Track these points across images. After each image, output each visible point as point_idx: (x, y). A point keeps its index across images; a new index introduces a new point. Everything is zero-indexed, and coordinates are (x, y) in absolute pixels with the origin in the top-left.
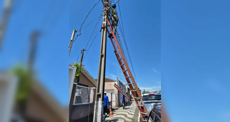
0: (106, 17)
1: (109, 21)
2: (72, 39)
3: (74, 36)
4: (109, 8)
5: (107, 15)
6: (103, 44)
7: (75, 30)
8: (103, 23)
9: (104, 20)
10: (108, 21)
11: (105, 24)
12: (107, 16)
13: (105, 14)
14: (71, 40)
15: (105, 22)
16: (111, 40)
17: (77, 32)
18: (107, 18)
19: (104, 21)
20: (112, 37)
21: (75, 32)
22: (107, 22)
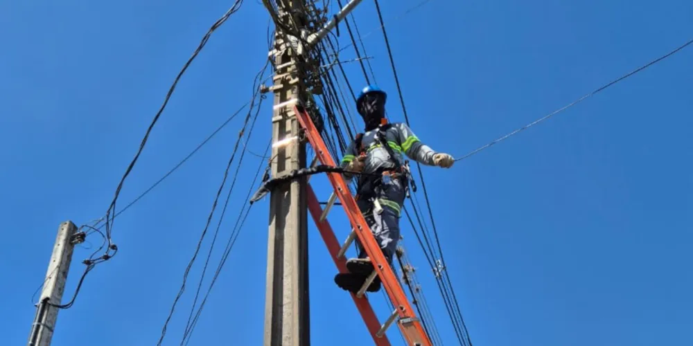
0: (292, 101)
1: (320, 128)
2: (47, 292)
3: (63, 271)
4: (311, 39)
5: (301, 87)
6: (285, 301)
7: (73, 228)
8: (277, 144)
9: (282, 124)
10: (314, 131)
11: (292, 153)
12: (303, 96)
13: (284, 82)
14: (46, 301)
15: (290, 142)
16: (363, 305)
17: (83, 236)
18: (300, 108)
19: (283, 133)
20: (370, 281)
21: (75, 238)
22: (301, 133)
